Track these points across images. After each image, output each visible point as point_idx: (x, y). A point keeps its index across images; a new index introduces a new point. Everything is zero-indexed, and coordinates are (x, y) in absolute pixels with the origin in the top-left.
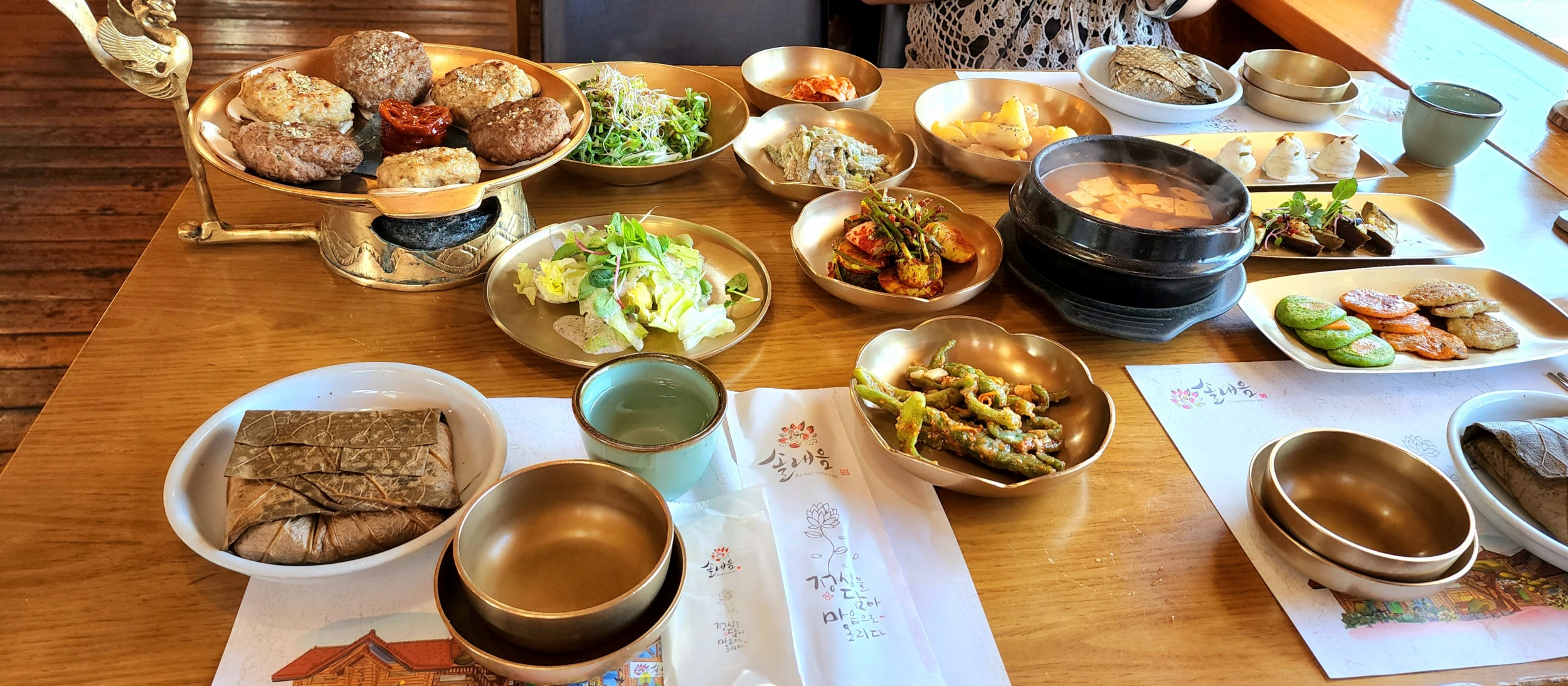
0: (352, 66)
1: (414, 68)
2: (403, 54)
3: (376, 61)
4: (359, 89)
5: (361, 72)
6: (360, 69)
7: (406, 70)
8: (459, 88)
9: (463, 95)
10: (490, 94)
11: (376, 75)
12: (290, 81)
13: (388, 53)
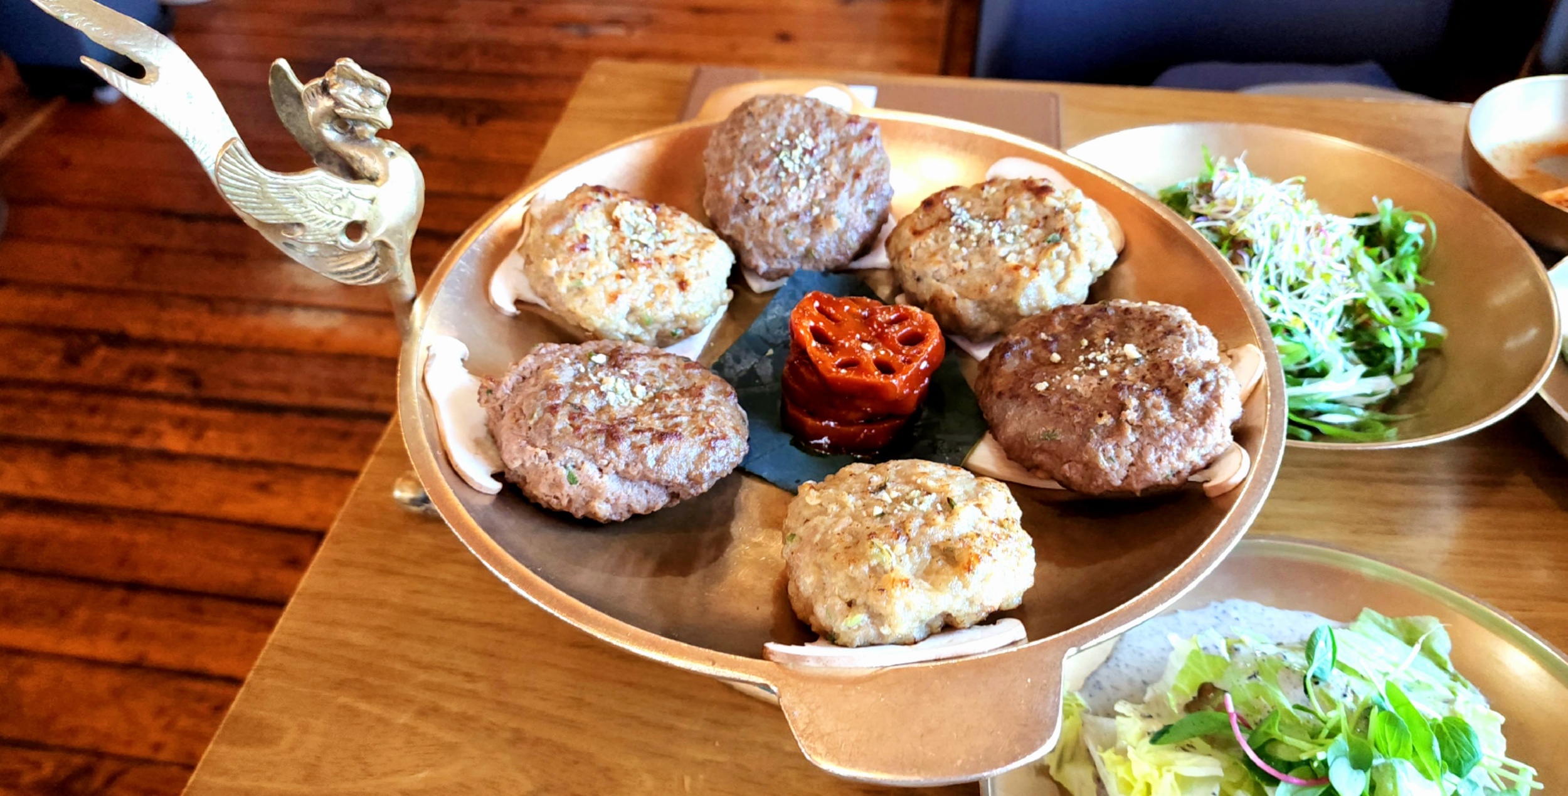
0: (739, 183)
1: (860, 187)
2: (841, 153)
3: (786, 170)
4: (747, 235)
5: (755, 197)
6: (754, 188)
7: (844, 194)
8: (954, 246)
9: (961, 265)
10: (1025, 272)
11: (784, 205)
12: (616, 223)
13: (811, 153)
